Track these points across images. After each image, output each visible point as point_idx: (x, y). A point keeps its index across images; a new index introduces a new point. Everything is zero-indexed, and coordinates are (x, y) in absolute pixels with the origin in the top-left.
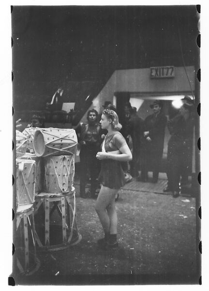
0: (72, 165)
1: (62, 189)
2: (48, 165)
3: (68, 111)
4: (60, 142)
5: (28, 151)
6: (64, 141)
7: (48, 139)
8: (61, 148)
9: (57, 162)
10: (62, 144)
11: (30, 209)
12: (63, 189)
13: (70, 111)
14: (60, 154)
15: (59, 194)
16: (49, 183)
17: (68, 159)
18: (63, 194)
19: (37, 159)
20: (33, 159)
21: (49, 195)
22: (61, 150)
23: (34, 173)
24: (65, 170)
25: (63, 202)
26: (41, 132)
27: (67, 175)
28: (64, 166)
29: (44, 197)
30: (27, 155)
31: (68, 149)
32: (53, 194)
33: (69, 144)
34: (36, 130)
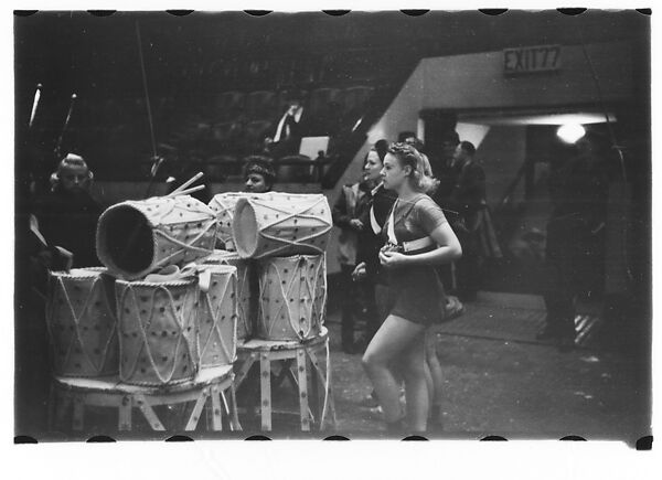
0: (321, 276)
1: (298, 331)
2: (265, 277)
3: (314, 156)
4: (291, 224)
5: (221, 247)
6: (301, 223)
7: (266, 218)
8: (295, 238)
9: (286, 271)
10: (296, 230)
11: (227, 377)
12: (301, 333)
13: (317, 156)
14: (292, 251)
15: (291, 344)
16: (268, 318)
17: (310, 263)
18: (301, 342)
19: (240, 264)
20: (232, 262)
21: (270, 344)
22: (295, 243)
23: (233, 295)
24: (303, 288)
25: (301, 362)
26: (249, 201)
27: (308, 301)
28: (302, 279)
29: (258, 349)
30: (218, 255)
31: (312, 241)
32: (279, 344)
33: (314, 229)
34: (237, 198)
